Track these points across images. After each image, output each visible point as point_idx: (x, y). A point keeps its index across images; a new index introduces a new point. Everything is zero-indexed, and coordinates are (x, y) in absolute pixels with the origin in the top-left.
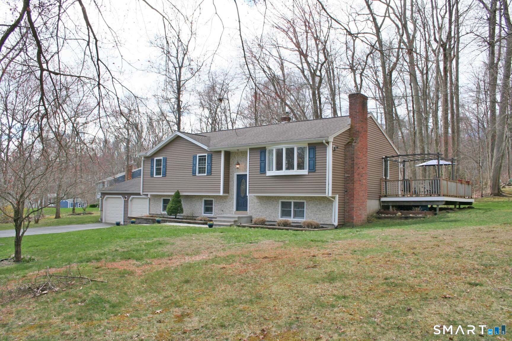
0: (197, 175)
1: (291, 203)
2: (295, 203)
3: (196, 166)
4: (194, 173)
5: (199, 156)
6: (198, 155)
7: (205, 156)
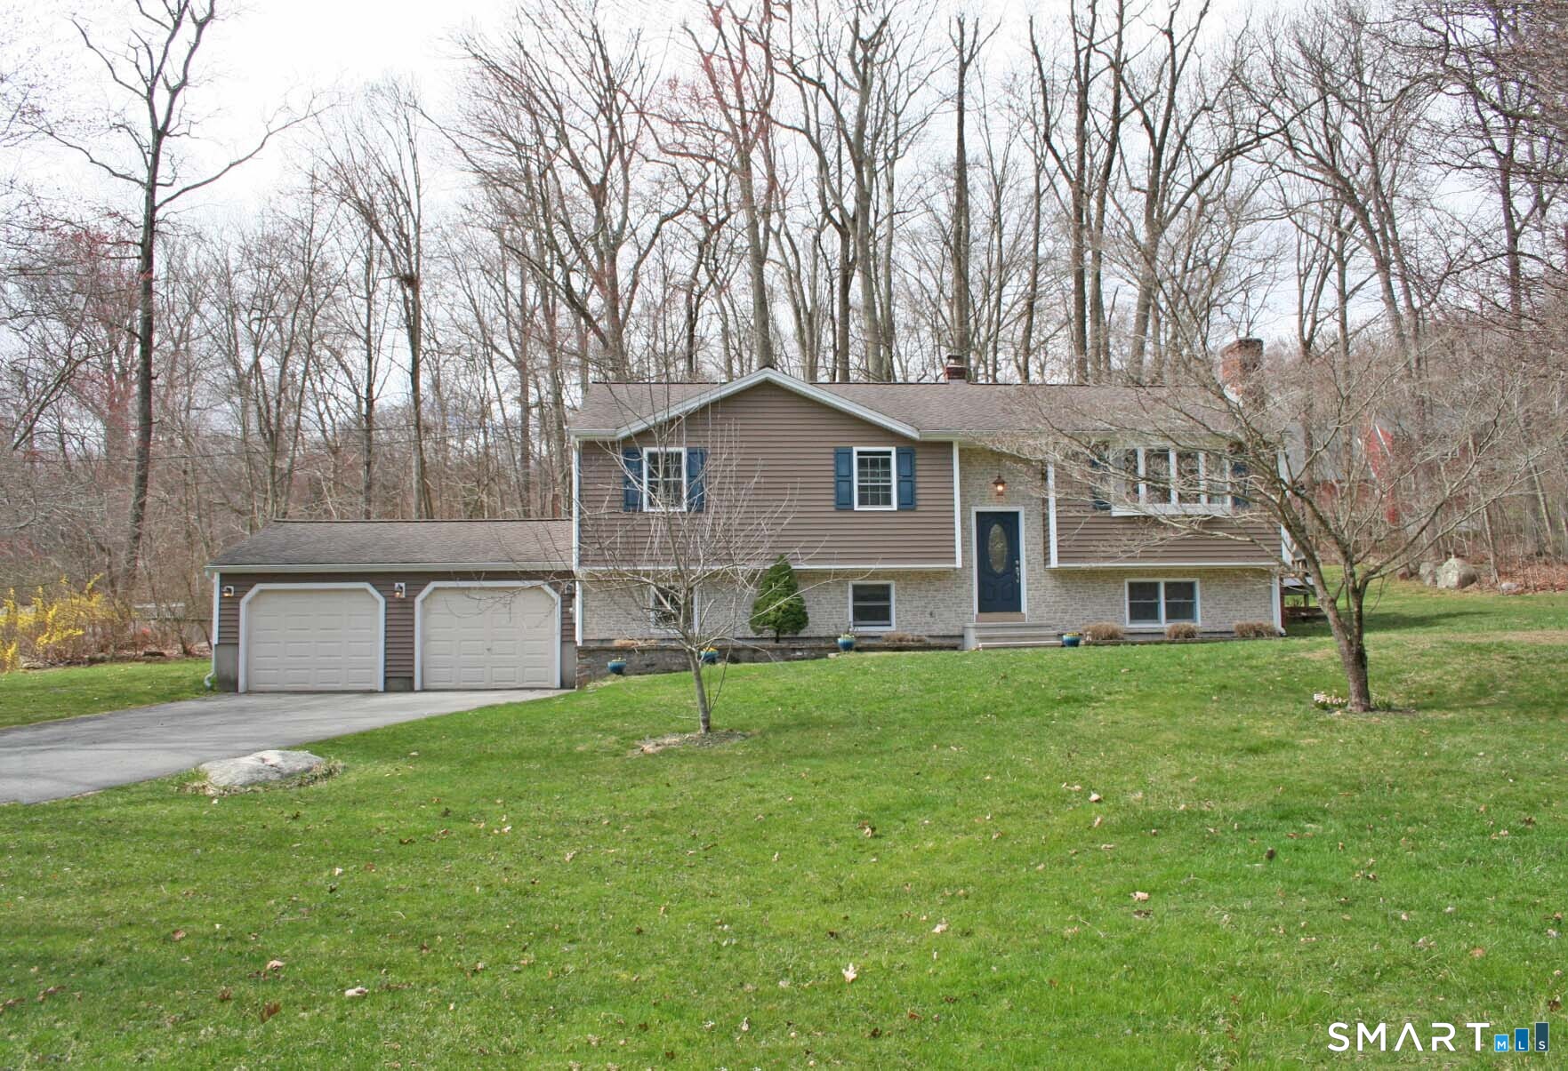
0: (856, 508)
1: (1156, 585)
2: (1168, 585)
3: (851, 482)
4: (844, 504)
5: (860, 453)
6: (856, 450)
7: (889, 453)
